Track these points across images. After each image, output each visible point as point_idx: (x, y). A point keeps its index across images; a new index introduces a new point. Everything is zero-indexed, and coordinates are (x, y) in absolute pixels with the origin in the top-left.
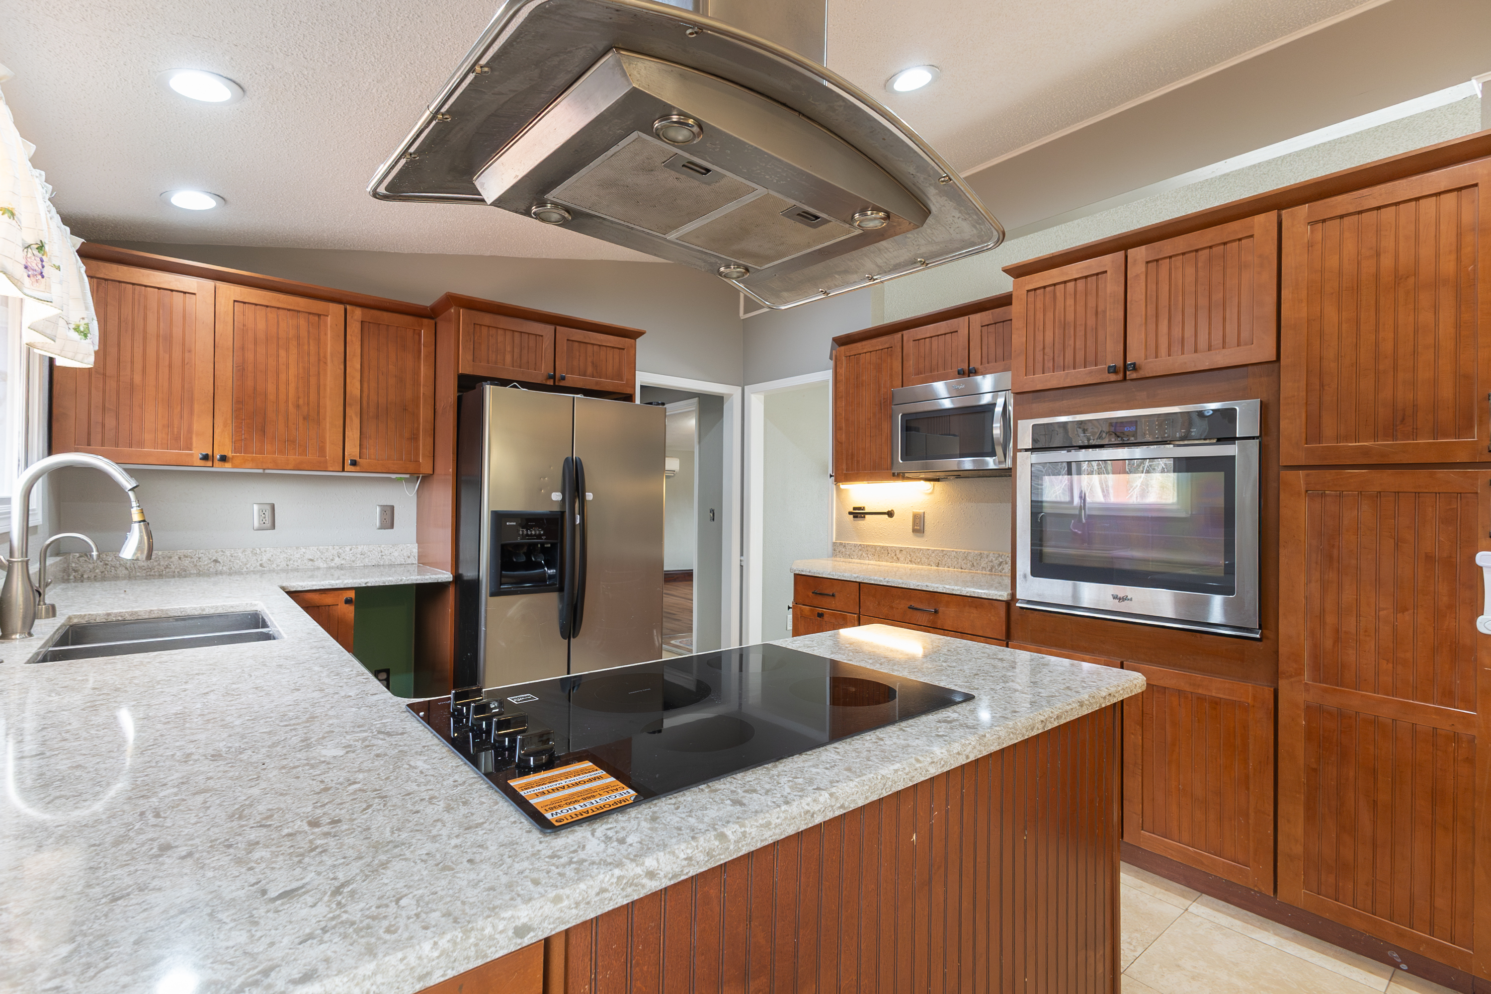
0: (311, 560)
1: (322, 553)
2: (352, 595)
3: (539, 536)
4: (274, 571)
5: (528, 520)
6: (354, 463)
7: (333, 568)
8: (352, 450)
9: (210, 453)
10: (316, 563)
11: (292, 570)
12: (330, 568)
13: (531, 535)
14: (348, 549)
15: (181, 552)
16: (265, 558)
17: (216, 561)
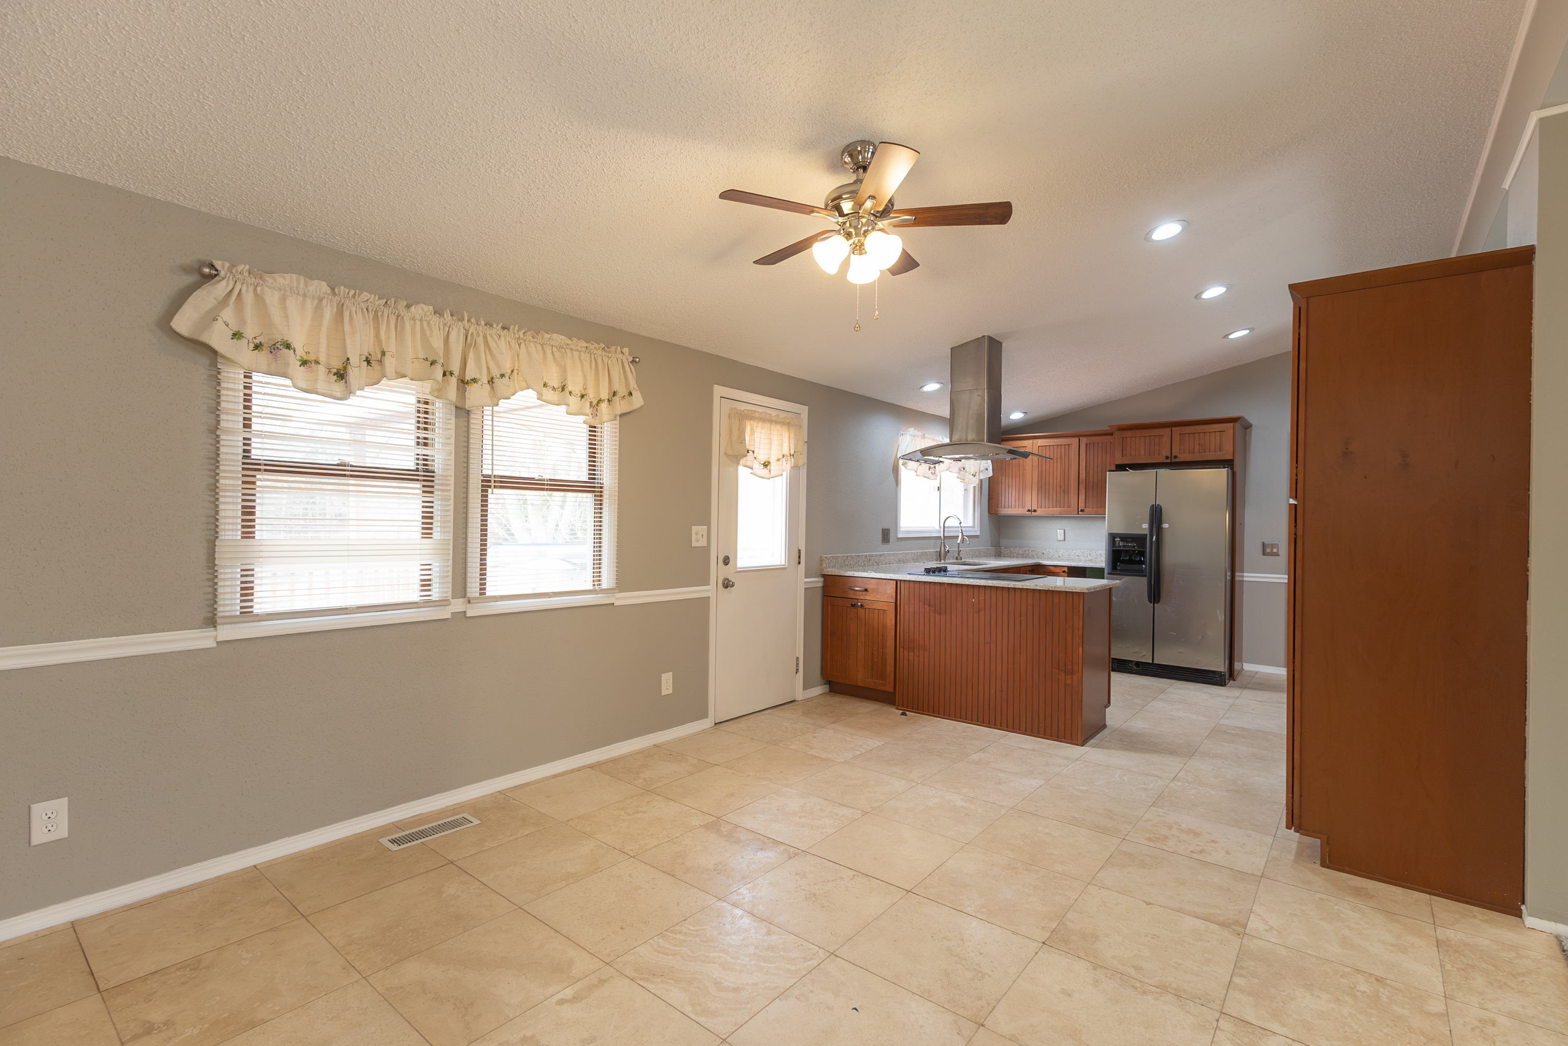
0: (1078, 556)
1: (1083, 553)
2: (1066, 569)
3: (1134, 547)
4: (1063, 559)
5: (1125, 538)
6: (1082, 511)
7: (1087, 560)
8: (1082, 506)
9: (1030, 509)
10: (1080, 558)
11: (1071, 560)
12: (1086, 560)
13: (1129, 546)
14: (1094, 552)
15: (1032, 549)
16: (1060, 554)
17: (1043, 553)
